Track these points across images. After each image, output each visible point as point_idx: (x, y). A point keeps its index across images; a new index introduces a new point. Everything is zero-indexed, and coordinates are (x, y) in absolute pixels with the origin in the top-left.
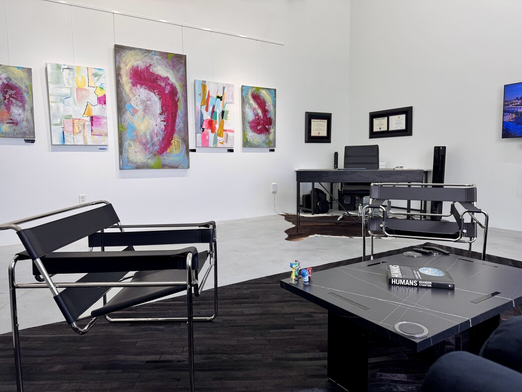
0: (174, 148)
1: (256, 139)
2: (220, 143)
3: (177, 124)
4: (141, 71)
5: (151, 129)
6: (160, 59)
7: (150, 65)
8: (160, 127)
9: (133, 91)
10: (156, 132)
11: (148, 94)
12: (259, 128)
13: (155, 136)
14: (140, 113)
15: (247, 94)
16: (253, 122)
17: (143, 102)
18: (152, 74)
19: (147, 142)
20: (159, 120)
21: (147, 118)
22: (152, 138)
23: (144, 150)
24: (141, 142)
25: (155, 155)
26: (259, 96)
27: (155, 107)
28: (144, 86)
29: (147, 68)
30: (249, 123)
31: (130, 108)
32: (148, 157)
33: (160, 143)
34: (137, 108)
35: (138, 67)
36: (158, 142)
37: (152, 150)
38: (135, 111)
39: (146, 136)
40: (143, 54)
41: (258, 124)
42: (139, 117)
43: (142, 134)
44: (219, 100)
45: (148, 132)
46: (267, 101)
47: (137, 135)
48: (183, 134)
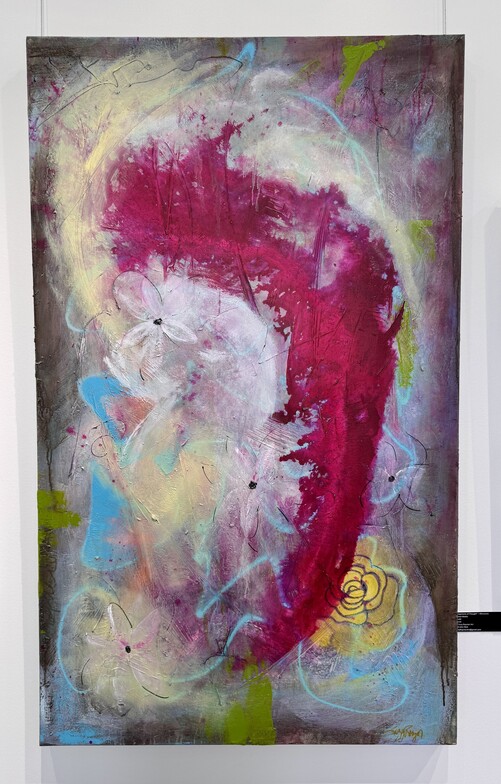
0: (361, 618)
3: (381, 472)
4: (169, 176)
7: (229, 130)
8: (275, 495)
9: (125, 298)
10: (247, 523)
11: (206, 304)
13: (245, 548)
14: (161, 420)
17: (178, 355)
18: (240, 182)
19: (194, 590)
20: (270, 453)
21: (198, 444)
22: (223, 563)
23: (172, 635)
24: (156, 592)
25: (238, 664)
28: (185, 262)
29: (210, 152)
31: (105, 399)
32: (199, 674)
33: (272, 593)
34: (141, 393)
35: (153, 151)
36: (261, 588)
37: (219, 633)
38: (129, 414)
39: (188, 551)
40: (186, 68)
42: (150, 443)
43: (165, 538)
45: (203, 529)
47: (136, 551)
48: (417, 532)
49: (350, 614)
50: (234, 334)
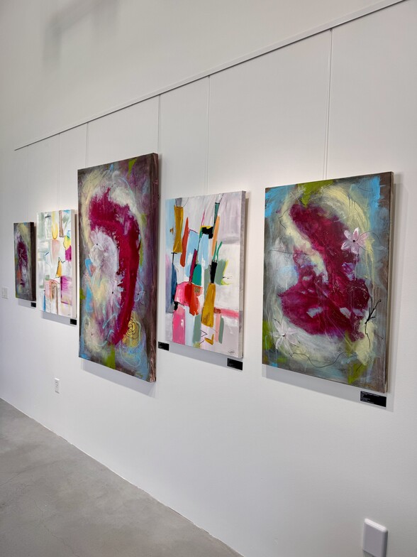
0: (131, 336)
1: (303, 349)
2: (207, 339)
3: (136, 292)
4: (99, 204)
5: (108, 299)
6: (120, 175)
7: (109, 190)
8: (117, 296)
9: (92, 238)
11: (105, 239)
12: (312, 313)
14: (97, 271)
15: (278, 211)
16: (292, 292)
17: (100, 254)
18: (110, 204)
20: (116, 283)
21: (104, 280)
22: (107, 314)
23: (99, 332)
24: (97, 320)
25: (109, 344)
26: (317, 210)
27: (112, 261)
28: (101, 228)
29: (105, 196)
30: (281, 295)
31: (89, 265)
32: (103, 345)
33: (116, 324)
34: (94, 264)
35: (96, 198)
36: (114, 323)
37: (106, 334)
38: (93, 270)
39: (102, 309)
40: (101, 174)
41: (312, 301)
42: (96, 278)
44: (206, 236)
46: (349, 223)
47: (94, 308)
49: (129, 334)
50: (110, 248)
